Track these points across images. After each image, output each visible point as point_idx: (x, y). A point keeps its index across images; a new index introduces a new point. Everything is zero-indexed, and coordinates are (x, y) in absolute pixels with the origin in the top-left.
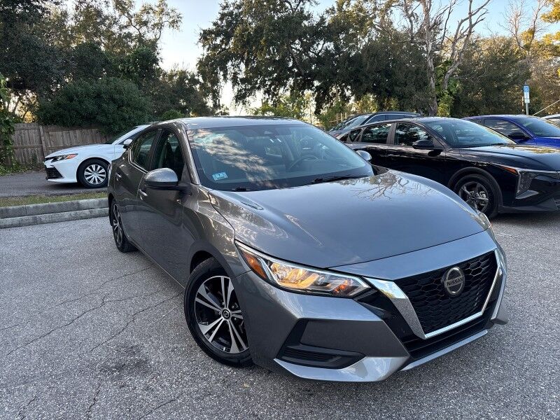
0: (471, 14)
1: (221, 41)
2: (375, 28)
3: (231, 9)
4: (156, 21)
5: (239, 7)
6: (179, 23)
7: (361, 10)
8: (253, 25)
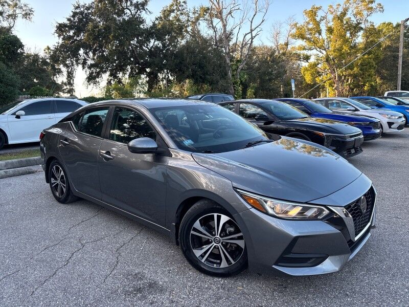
0: (252, 31)
1: (73, 33)
2: (189, 34)
3: (82, 9)
4: (11, 12)
5: (88, 9)
6: (31, 16)
7: (178, 20)
8: (101, 23)
